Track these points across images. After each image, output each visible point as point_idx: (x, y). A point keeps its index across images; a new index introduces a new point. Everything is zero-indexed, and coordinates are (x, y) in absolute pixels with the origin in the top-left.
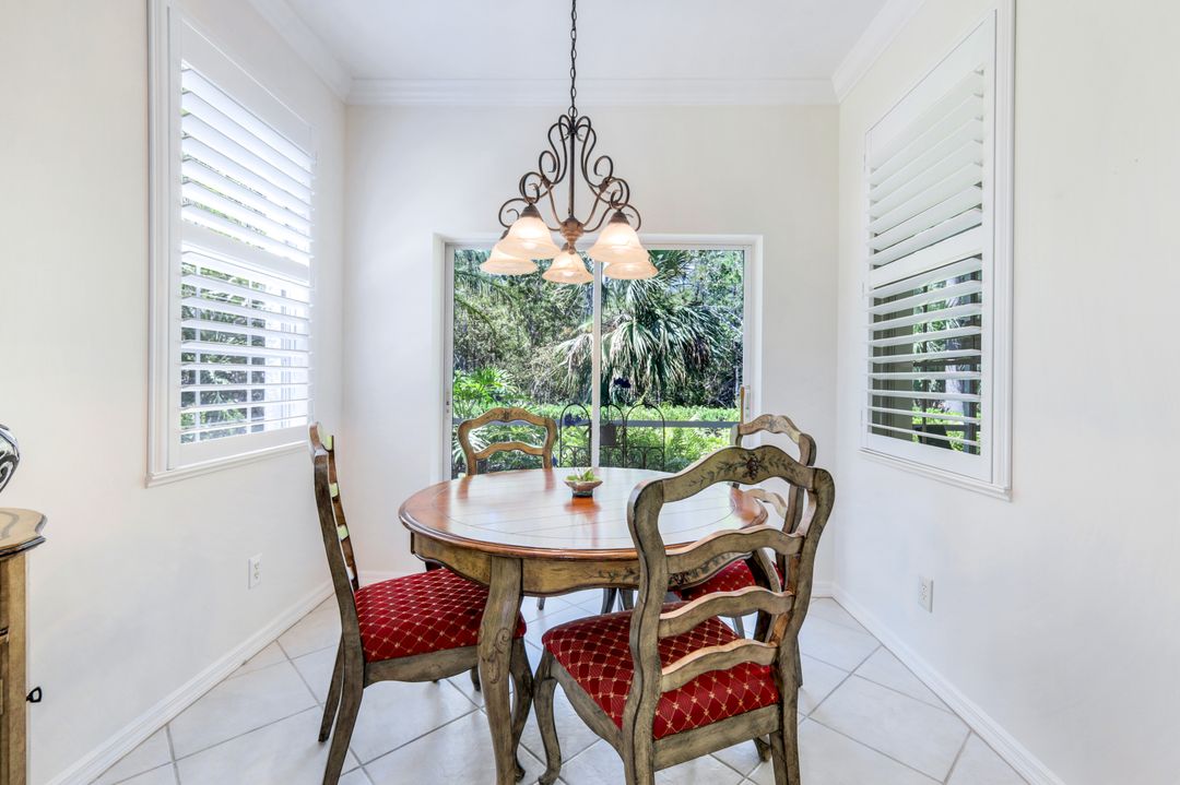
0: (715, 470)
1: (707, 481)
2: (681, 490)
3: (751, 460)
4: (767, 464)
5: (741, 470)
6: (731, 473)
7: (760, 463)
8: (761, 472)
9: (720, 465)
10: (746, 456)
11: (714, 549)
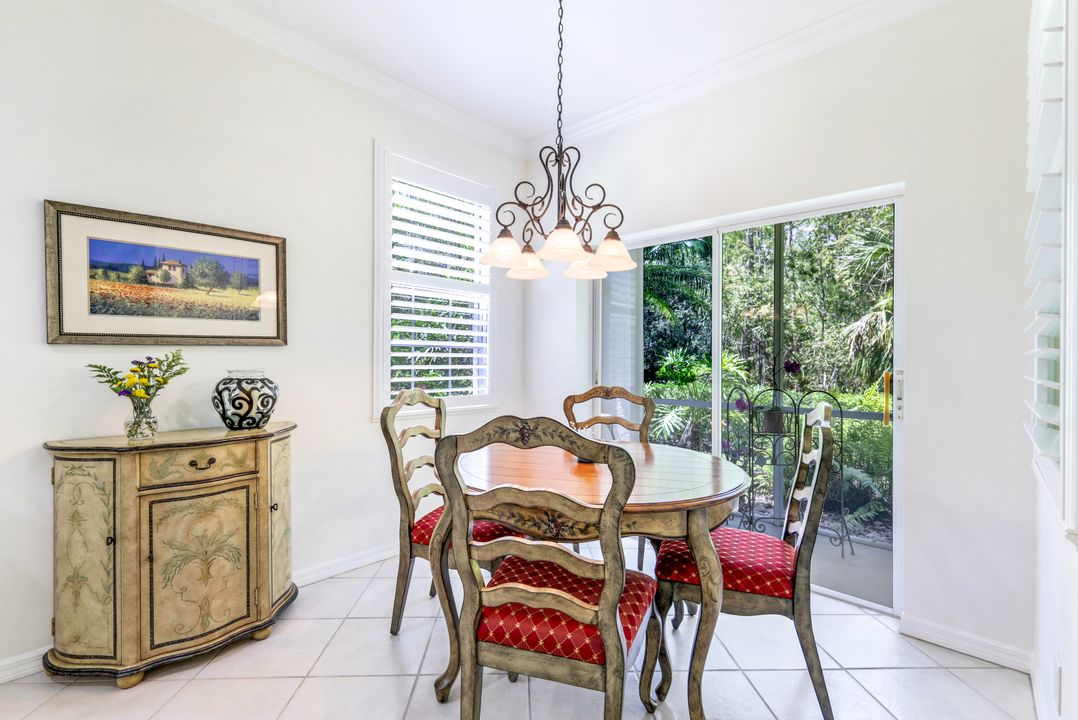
0: (492, 433)
1: (485, 441)
2: (467, 445)
3: (524, 427)
4: (540, 433)
5: (514, 436)
6: (505, 436)
7: (533, 432)
8: (532, 440)
9: (496, 429)
10: (519, 424)
11: (498, 496)
